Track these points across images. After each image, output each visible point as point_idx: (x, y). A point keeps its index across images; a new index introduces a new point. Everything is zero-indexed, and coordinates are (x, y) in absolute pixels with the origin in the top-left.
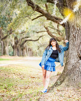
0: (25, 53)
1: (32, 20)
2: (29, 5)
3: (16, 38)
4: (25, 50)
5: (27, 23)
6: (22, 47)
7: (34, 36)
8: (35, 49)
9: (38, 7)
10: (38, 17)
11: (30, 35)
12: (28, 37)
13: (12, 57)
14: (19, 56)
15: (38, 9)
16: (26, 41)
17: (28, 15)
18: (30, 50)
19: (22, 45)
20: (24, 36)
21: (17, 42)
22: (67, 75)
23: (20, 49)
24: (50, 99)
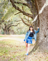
0: (10, 33)
1: (15, 15)
2: (13, 7)
3: (5, 24)
4: (10, 31)
5: (11, 16)
6: (8, 30)
7: (15, 24)
8: (15, 31)
10: (18, 13)
11: (13, 23)
12: (12, 24)
13: (3, 35)
14: (7, 34)
15: (18, 9)
16: (11, 26)
17: (13, 12)
18: (13, 31)
19: (8, 28)
20: (10, 23)
21: (6, 27)
22: (38, 46)
23: (7, 31)
24: (30, 59)
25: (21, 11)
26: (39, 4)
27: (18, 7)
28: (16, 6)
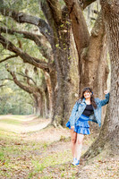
9: (11, 44)
10: (7, 58)
15: (11, 47)
22: (107, 140)
24: (94, 175)
25: (17, 54)
26: (111, 28)
27: (10, 43)
28: (4, 40)
